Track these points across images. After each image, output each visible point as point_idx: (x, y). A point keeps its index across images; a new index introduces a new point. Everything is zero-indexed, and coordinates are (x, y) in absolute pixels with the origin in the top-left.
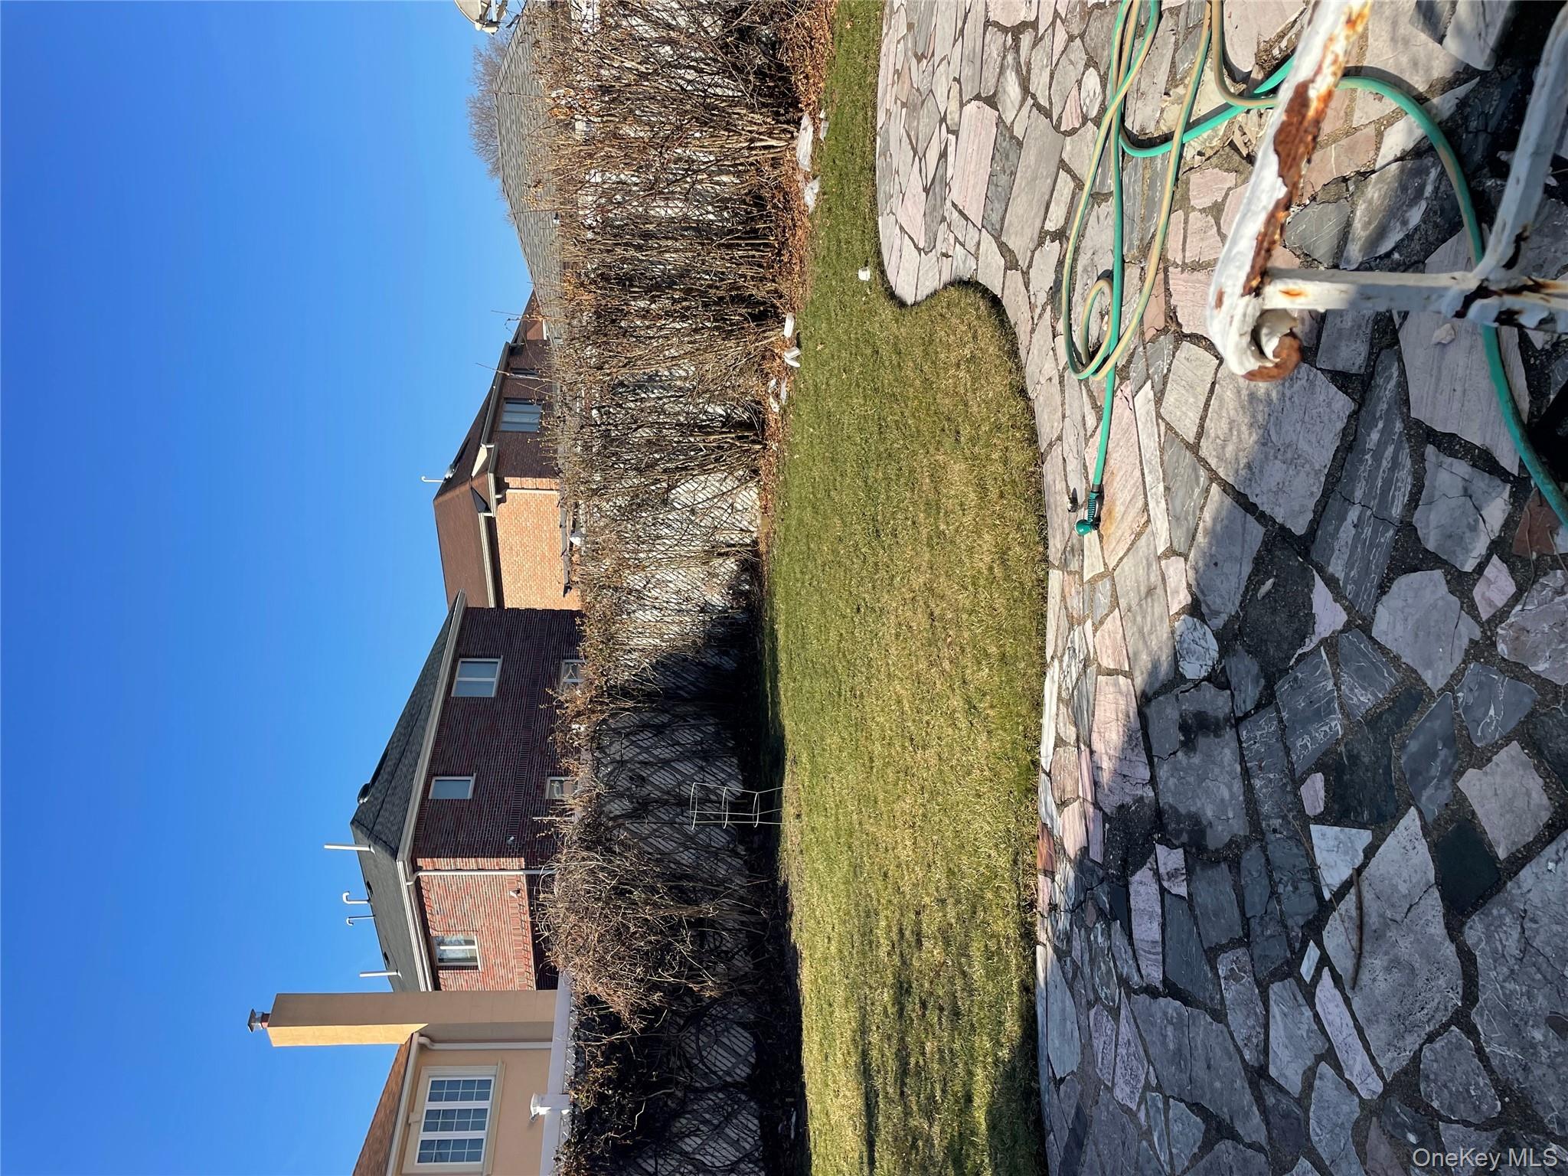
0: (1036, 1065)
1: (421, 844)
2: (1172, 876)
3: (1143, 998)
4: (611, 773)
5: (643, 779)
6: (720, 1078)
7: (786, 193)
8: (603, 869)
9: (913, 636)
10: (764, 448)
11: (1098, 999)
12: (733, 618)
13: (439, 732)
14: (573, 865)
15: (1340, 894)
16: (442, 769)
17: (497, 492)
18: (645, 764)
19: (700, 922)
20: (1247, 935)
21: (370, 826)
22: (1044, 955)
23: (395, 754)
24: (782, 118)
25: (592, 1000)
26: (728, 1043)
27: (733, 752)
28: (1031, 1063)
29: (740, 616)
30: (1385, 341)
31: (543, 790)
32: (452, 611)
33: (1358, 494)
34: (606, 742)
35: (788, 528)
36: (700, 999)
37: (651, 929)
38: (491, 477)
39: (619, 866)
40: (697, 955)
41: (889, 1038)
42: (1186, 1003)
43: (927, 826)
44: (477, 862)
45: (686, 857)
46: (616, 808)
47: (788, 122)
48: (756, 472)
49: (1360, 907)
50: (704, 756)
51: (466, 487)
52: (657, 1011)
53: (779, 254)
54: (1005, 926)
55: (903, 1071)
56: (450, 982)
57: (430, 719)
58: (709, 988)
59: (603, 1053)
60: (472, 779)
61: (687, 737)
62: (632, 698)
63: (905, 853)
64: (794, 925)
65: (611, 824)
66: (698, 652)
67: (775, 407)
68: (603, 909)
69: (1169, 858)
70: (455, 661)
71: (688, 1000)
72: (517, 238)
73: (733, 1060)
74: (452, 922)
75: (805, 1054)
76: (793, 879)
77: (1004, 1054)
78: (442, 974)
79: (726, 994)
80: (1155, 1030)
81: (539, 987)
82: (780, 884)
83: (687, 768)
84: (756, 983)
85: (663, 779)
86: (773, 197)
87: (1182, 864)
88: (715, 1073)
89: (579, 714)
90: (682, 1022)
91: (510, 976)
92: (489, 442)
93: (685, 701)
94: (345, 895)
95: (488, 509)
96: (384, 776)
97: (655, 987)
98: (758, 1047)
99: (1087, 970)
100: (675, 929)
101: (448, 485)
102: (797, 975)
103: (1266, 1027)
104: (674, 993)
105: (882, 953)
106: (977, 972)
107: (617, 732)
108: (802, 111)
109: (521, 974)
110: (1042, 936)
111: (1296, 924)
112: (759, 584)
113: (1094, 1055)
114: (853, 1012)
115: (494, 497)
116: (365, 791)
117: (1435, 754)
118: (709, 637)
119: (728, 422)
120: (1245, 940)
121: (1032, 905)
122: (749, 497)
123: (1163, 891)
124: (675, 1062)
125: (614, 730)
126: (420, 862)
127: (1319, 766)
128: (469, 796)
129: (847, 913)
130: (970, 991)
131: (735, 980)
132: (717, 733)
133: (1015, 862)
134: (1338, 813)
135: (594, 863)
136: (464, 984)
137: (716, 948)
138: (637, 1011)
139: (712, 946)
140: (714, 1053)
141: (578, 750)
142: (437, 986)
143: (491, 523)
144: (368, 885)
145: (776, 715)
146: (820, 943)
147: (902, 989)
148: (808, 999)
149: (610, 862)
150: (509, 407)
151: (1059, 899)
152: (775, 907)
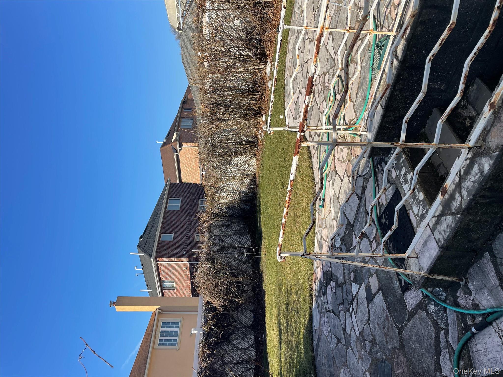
0: (312, 326)
1: (158, 254)
2: (333, 288)
3: (329, 313)
4: (214, 239)
5: (223, 240)
6: (243, 325)
7: (264, 80)
8: (211, 267)
9: (291, 217)
10: (258, 149)
11: (322, 312)
12: (249, 195)
13: (163, 221)
14: (203, 266)
15: (355, 297)
16: (164, 232)
17: (180, 147)
18: (223, 236)
19: (238, 282)
20: (343, 302)
21: (143, 248)
22: (314, 300)
23: (150, 227)
24: (262, 61)
25: (209, 303)
26: (246, 315)
27: (249, 233)
28: (311, 325)
29: (251, 194)
30: (363, 192)
31: (194, 239)
32: (166, 184)
33: (359, 220)
34: (212, 229)
35: (263, 174)
36: (238, 303)
37: (225, 284)
38: (178, 143)
39: (216, 267)
40: (237, 291)
41: (285, 317)
42: (335, 315)
43: (293, 266)
44: (175, 259)
45: (235, 263)
46: (215, 249)
47: (264, 62)
48: (255, 155)
49: (357, 300)
50: (241, 234)
51: (170, 145)
52: (226, 306)
53: (261, 97)
54: (307, 293)
55: (288, 325)
56: (166, 294)
57: (160, 217)
58: (241, 300)
59: (212, 317)
60: (173, 235)
61: (235, 228)
62: (220, 217)
63: (288, 271)
64: (264, 284)
65: (214, 254)
66: (238, 205)
67: (260, 138)
68: (212, 278)
69: (333, 284)
70: (167, 199)
71: (235, 303)
72: (186, 76)
73: (248, 320)
74: (167, 276)
75: (266, 319)
76: (264, 271)
77: (306, 323)
78: (164, 291)
79: (245, 302)
80: (330, 320)
81: (193, 296)
82: (260, 272)
83: (235, 237)
84: (254, 299)
85: (228, 241)
86: (260, 81)
87: (334, 286)
88: (242, 323)
89: (205, 221)
90: (233, 309)
91: (184, 292)
92: (177, 132)
93: (235, 218)
94: (135, 267)
95: (177, 152)
96: (147, 233)
97: (226, 300)
98: (254, 316)
99: (321, 305)
100: (232, 284)
101: (165, 144)
102: (265, 298)
103: (345, 321)
104: (231, 301)
105: (283, 295)
106: (302, 303)
107: (216, 227)
108: (268, 59)
109: (187, 292)
110: (314, 297)
111: (350, 301)
112: (256, 186)
113: (321, 324)
114: (277, 310)
115: (178, 149)
116: (141, 237)
117: (366, 274)
118: (242, 200)
119: (247, 141)
120: (343, 303)
121: (312, 289)
122: (253, 162)
123: (332, 291)
124: (231, 320)
125: (215, 226)
126: (158, 259)
127: (353, 271)
128: (172, 240)
129: (276, 284)
130: (300, 307)
131: (248, 299)
132: (244, 227)
133: (309, 279)
134: (355, 281)
135: (209, 266)
136: (171, 294)
137: (243, 289)
138: (221, 306)
139: (242, 288)
140: (242, 318)
141: (204, 232)
142: (163, 295)
143: (178, 156)
144: (142, 264)
145: (260, 225)
146: (270, 290)
147: (287, 305)
148: (267, 305)
149: (213, 265)
150: (183, 120)
151: (317, 289)
152: (259, 278)
